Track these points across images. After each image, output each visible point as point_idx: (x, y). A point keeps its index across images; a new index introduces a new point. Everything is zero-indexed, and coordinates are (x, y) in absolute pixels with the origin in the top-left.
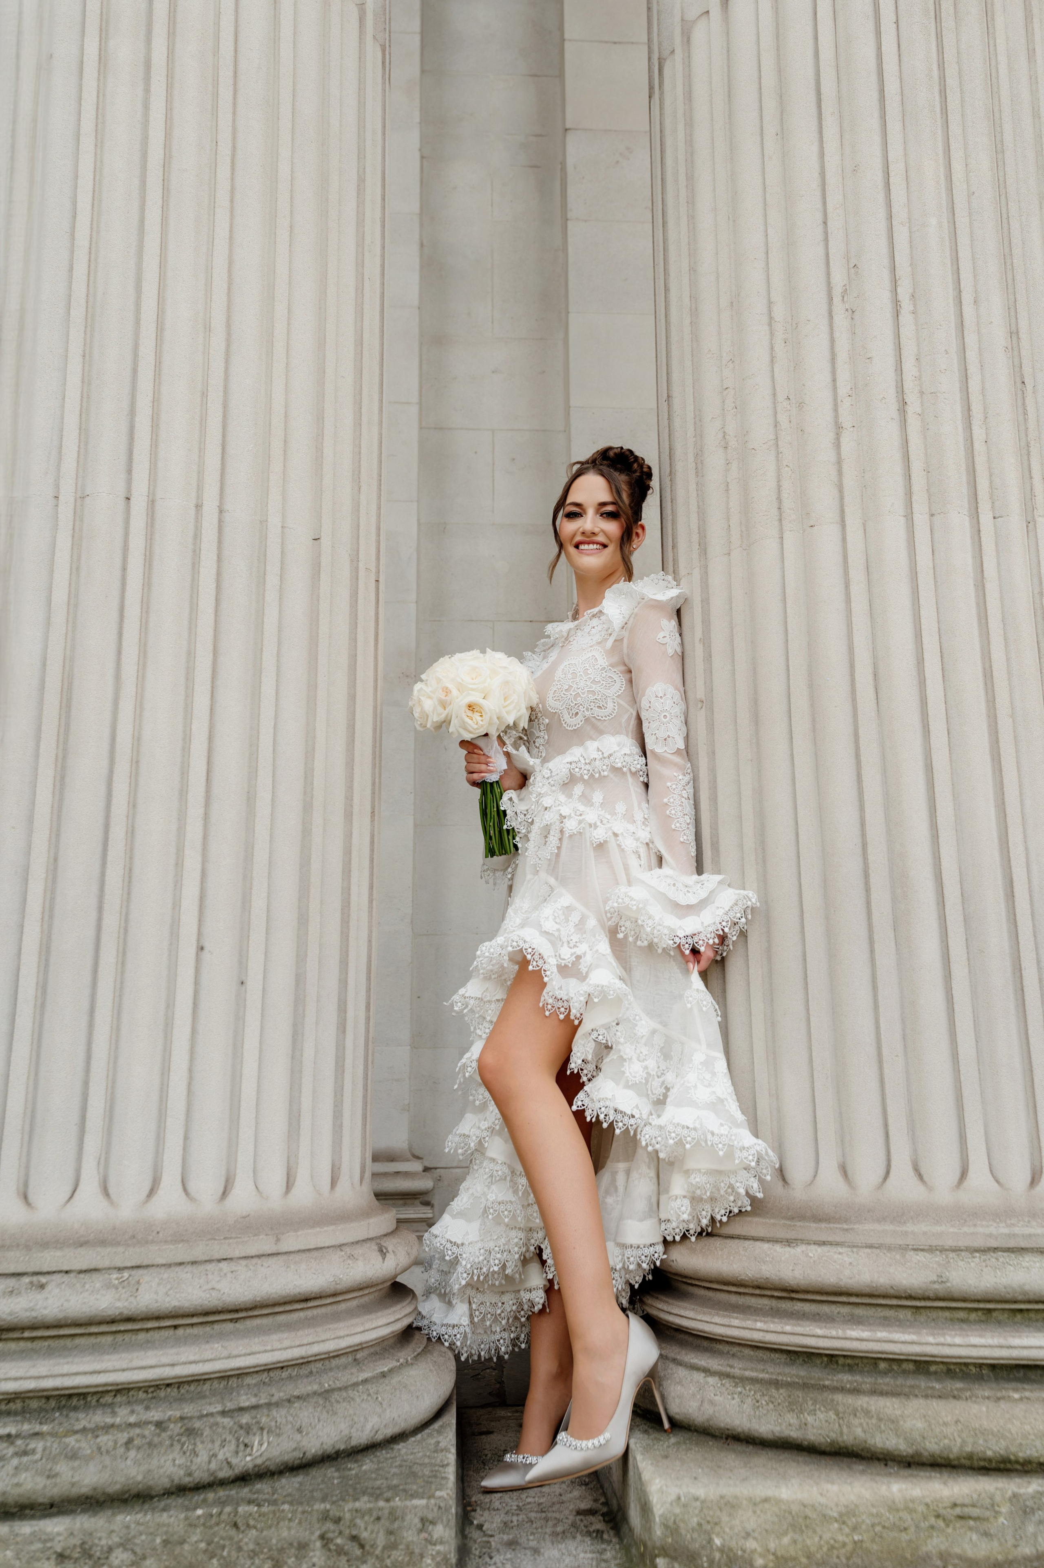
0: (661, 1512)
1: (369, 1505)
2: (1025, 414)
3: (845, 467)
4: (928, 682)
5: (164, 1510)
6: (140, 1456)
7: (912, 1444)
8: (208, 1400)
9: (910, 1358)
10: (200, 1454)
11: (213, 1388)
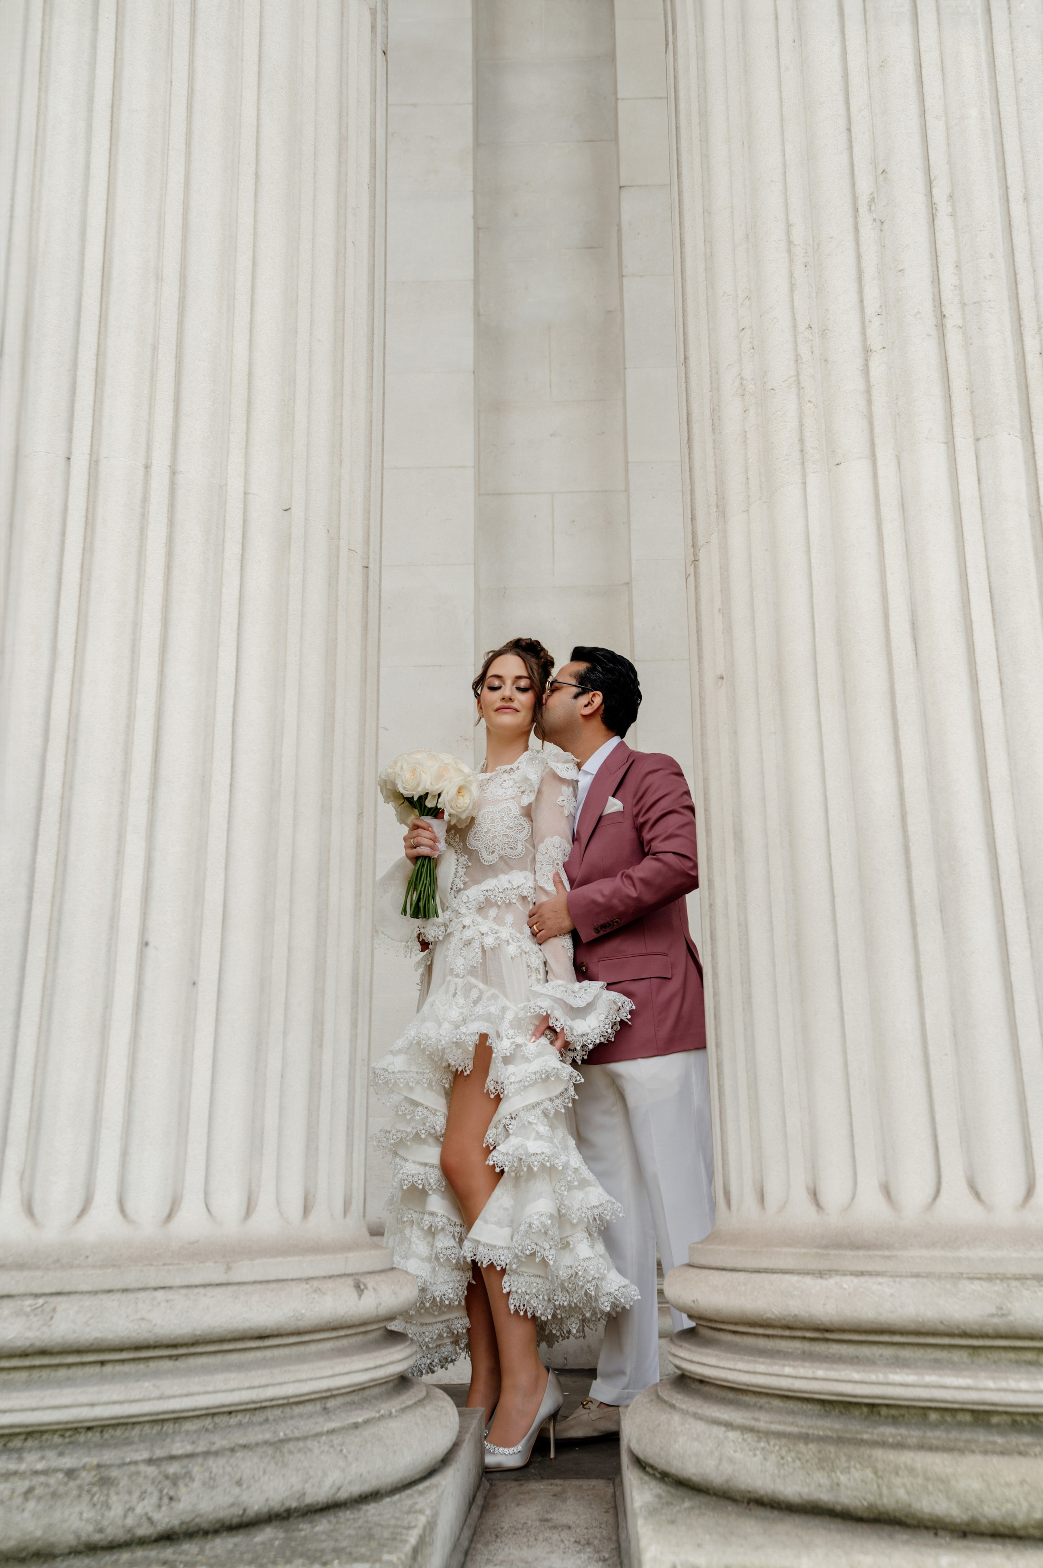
3: (875, 393)
4: (975, 626)
6: (40, 1508)
7: (967, 1510)
8: (134, 1447)
9: (965, 1406)
10: (114, 1507)
11: (143, 1432)
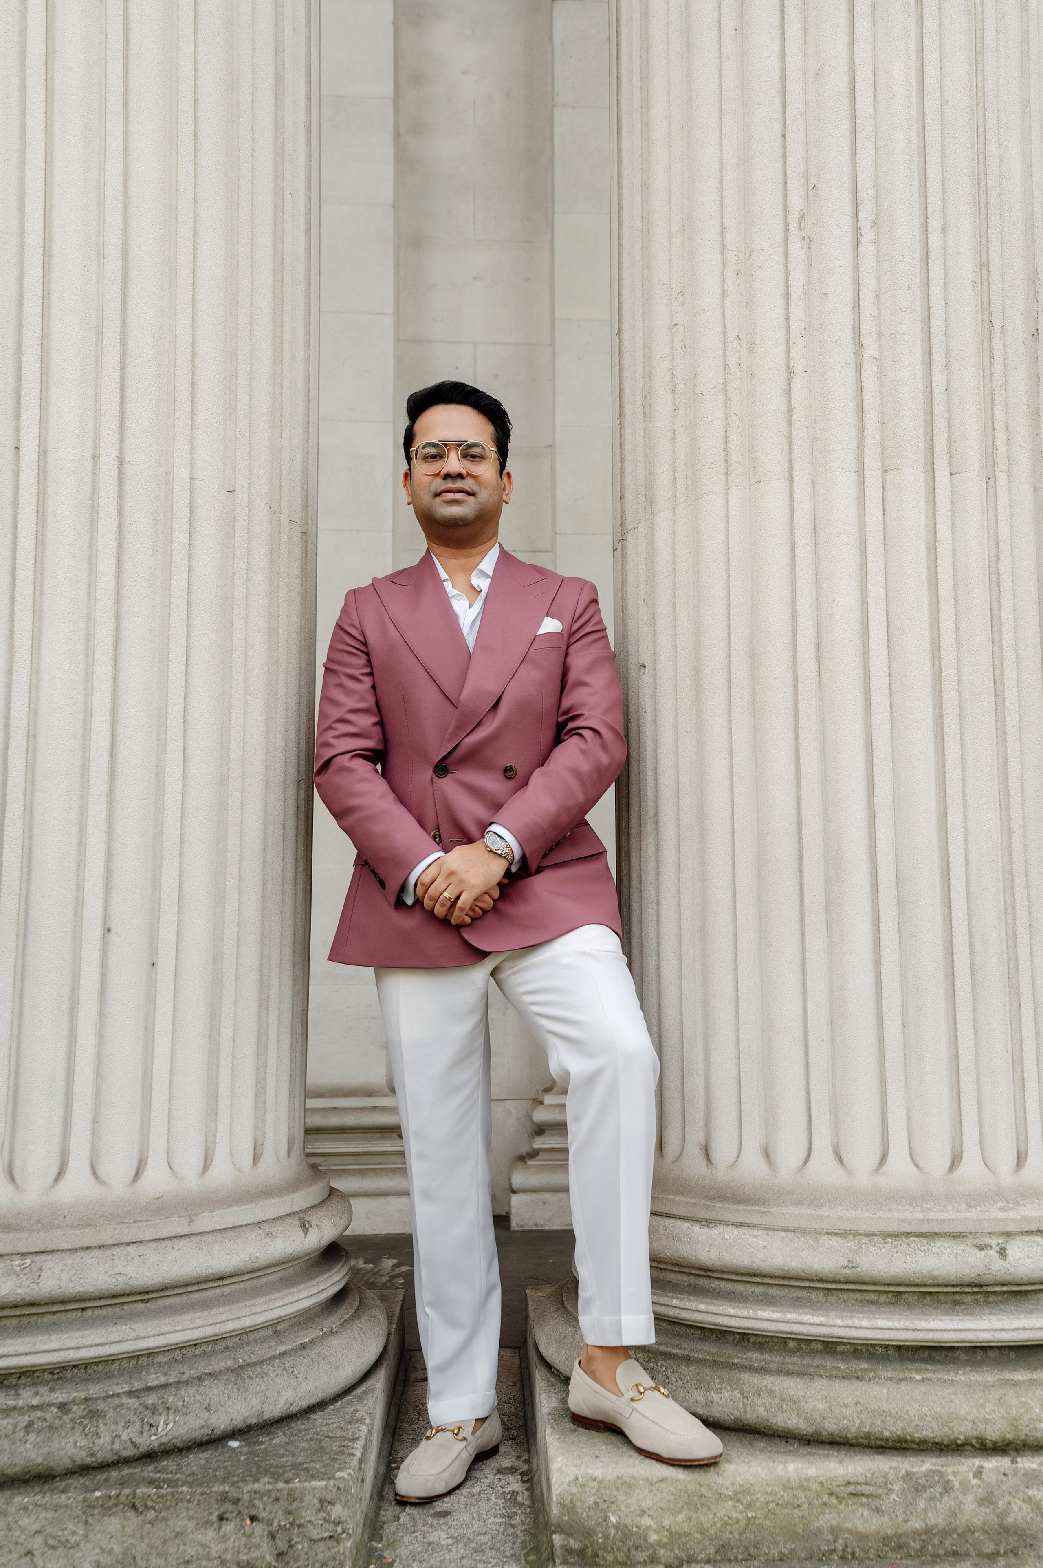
0: (558, 1492)
1: (268, 1487)
2: (991, 358)
3: (795, 416)
5: (63, 1492)
6: (39, 1440)
7: (812, 1424)
8: (115, 1380)
9: (818, 1338)
10: (102, 1436)
11: (122, 1367)
